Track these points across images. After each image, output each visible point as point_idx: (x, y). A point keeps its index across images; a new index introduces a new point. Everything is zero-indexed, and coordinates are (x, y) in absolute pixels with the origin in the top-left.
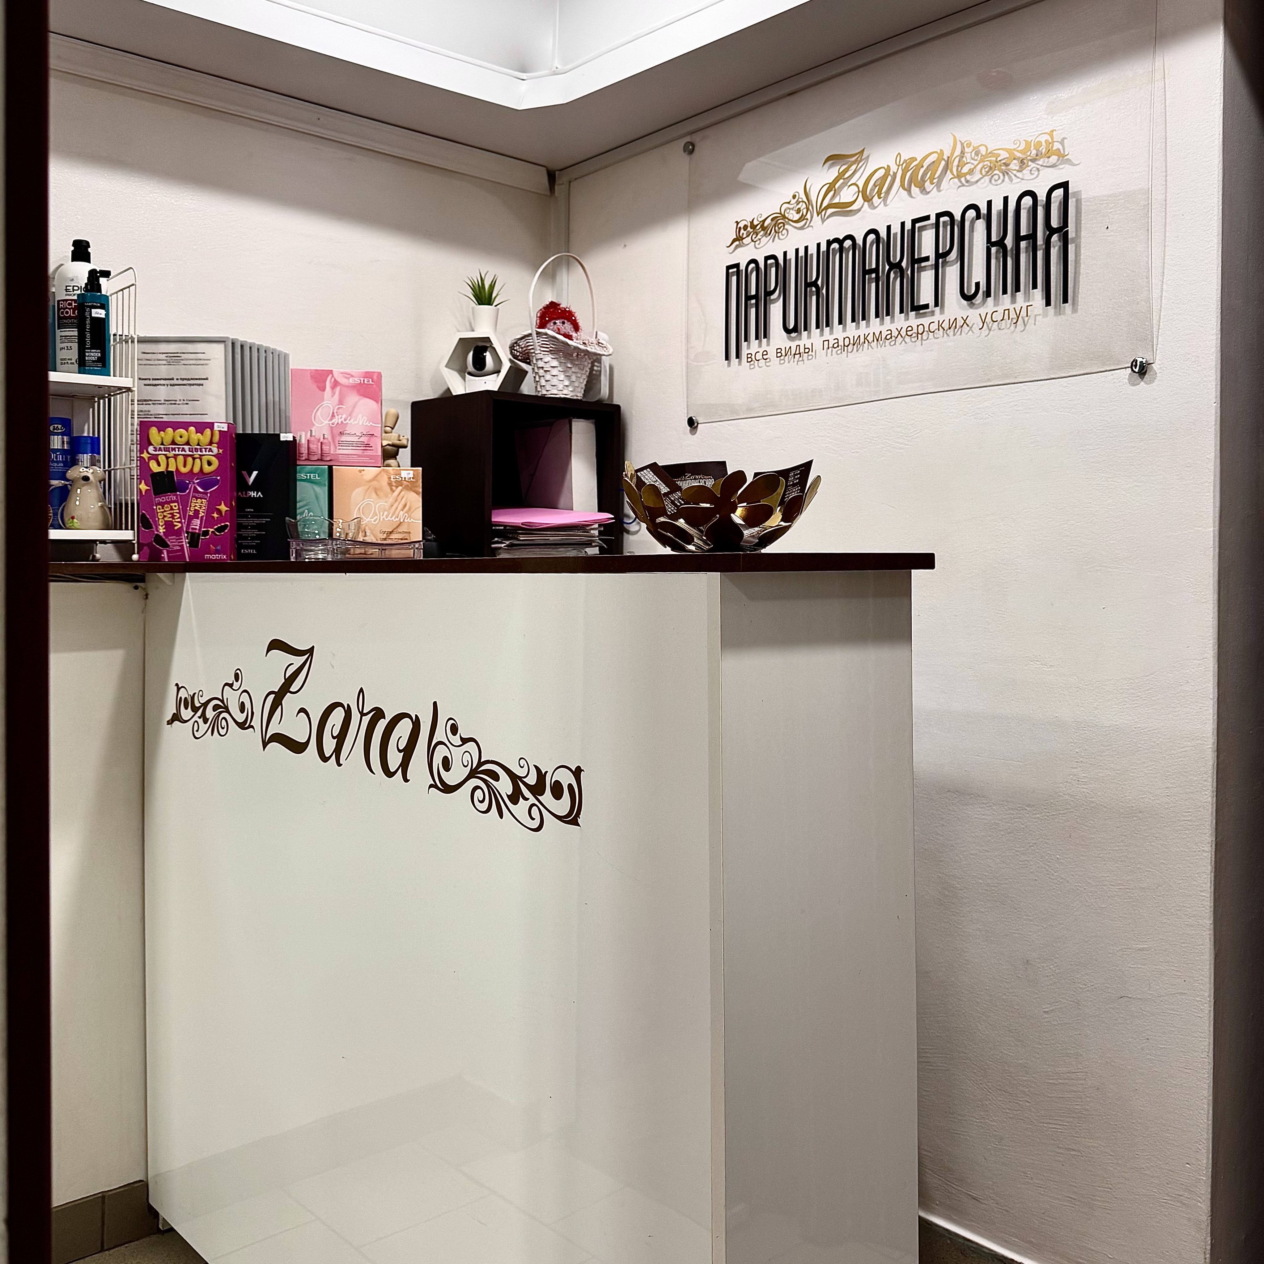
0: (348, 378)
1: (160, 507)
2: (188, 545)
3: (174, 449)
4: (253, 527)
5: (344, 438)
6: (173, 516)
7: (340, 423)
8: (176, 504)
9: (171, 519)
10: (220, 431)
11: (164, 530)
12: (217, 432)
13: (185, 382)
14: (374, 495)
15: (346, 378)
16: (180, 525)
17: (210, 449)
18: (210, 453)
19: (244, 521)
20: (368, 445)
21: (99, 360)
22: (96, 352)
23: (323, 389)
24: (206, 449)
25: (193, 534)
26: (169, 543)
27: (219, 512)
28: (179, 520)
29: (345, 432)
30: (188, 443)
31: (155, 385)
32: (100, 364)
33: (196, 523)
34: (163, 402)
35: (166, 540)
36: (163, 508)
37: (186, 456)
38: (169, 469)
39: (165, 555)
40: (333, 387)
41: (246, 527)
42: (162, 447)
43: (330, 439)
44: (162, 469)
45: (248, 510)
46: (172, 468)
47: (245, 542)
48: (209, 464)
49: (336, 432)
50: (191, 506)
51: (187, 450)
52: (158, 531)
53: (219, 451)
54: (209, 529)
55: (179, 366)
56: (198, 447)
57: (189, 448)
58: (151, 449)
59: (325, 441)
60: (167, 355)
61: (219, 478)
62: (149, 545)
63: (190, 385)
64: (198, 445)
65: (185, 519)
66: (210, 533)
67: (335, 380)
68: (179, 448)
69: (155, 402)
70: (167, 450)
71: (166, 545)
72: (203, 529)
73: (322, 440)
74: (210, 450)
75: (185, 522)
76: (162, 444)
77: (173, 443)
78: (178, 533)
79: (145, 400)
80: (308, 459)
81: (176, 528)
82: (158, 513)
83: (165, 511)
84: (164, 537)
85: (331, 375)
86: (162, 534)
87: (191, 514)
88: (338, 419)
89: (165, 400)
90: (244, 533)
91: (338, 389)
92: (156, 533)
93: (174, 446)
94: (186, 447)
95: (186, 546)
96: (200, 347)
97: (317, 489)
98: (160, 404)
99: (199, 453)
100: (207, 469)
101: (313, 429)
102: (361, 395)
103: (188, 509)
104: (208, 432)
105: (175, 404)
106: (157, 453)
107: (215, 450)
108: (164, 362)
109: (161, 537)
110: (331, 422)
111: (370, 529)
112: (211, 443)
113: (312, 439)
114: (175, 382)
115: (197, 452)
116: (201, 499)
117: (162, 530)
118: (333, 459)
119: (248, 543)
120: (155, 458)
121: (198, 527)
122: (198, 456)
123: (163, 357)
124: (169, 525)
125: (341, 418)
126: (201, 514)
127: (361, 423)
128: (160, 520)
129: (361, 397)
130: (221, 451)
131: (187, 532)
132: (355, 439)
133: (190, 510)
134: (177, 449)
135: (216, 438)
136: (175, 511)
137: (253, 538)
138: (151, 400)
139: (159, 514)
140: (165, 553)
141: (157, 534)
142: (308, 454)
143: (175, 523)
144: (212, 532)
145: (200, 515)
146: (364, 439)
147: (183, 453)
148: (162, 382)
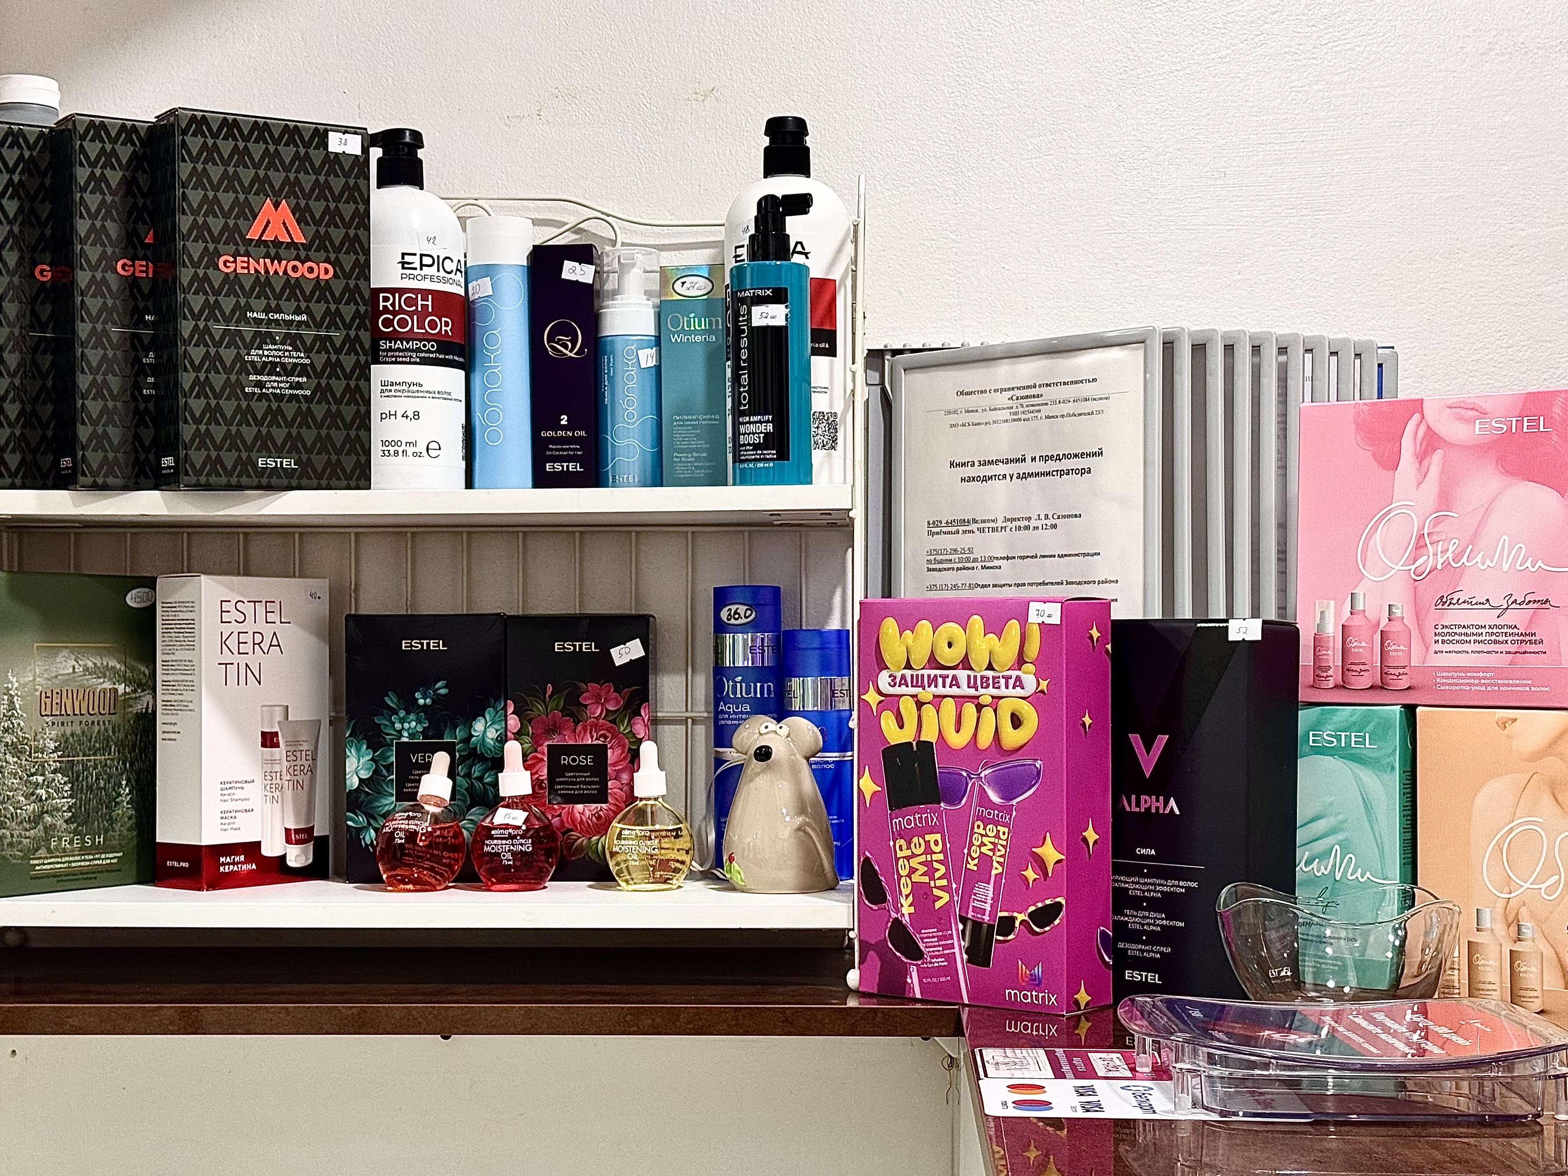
0: (1471, 421)
1: (902, 842)
2: (965, 957)
3: (933, 681)
4: (1154, 905)
5: (1453, 617)
6: (930, 872)
7: (1439, 567)
8: (938, 837)
9: (926, 879)
10: (1042, 625)
11: (912, 910)
12: (1036, 628)
13: (1051, 466)
14: (1546, 800)
15: (1461, 419)
16: (946, 897)
17: (1018, 679)
18: (1019, 691)
19: (1134, 886)
20: (1528, 638)
21: (769, 441)
22: (761, 422)
23: (1392, 463)
24: (1007, 678)
25: (977, 925)
26: (922, 946)
27: (1040, 863)
28: (944, 882)
29: (1456, 596)
30: (965, 664)
31: (986, 479)
32: (772, 453)
33: (985, 893)
34: (1000, 524)
35: (917, 938)
36: (909, 848)
37: (960, 700)
38: (923, 738)
39: (914, 979)
40: (1423, 456)
41: (1136, 903)
42: (908, 673)
43: (1409, 621)
44: (907, 735)
45: (1143, 851)
46: (929, 735)
47: (1134, 949)
48: (1016, 721)
49: (1430, 595)
50: (971, 844)
51: (963, 682)
52: (898, 911)
53: (1038, 684)
54: (1015, 914)
55: (1040, 422)
56: (990, 674)
57: (969, 677)
58: (884, 679)
59: (1396, 627)
60: (1011, 393)
61: (1038, 764)
62: (880, 948)
63: (1062, 473)
64: (990, 667)
65: (958, 884)
66: (1017, 924)
67: (1429, 428)
68: (944, 678)
69: (987, 526)
70: (918, 682)
71: (916, 954)
72: (1000, 914)
73: (1384, 621)
74: (1019, 681)
75: (957, 889)
76: (908, 666)
77: (933, 662)
78: (941, 919)
79: (963, 522)
80: (1342, 686)
81: (938, 905)
82: (897, 859)
83: (914, 855)
84: (911, 929)
85: (1416, 417)
86: (906, 920)
87: (972, 865)
88: (1435, 554)
89: (1006, 520)
90: (1134, 919)
91: (1437, 458)
92: (894, 915)
93: (933, 672)
94: (962, 675)
95: (961, 959)
96: (1085, 361)
97: (1369, 777)
98: (994, 530)
99: (992, 691)
100: (1012, 738)
101: (1359, 591)
102: (1508, 473)
103: (966, 851)
104: (1013, 627)
105: (1027, 528)
106: (897, 690)
107: (1030, 682)
108: (1005, 415)
109: (904, 927)
110: (1413, 567)
111: (1533, 916)
112: (1021, 661)
113: (1357, 620)
114: (1028, 467)
115: (988, 686)
116: (996, 823)
117: (907, 909)
118: (1414, 683)
119: (1143, 951)
120: (890, 702)
121: (988, 907)
122: (989, 700)
123: (1003, 399)
124: (923, 894)
125: (1444, 552)
126: (997, 870)
127: (1506, 567)
128: (903, 880)
129: (1508, 479)
130: (1044, 685)
131: (964, 920)
132: (1488, 618)
133: (969, 854)
134: (940, 680)
135: (1033, 648)
136: (935, 857)
137: (1154, 938)
138: (975, 521)
139: (901, 862)
140: (915, 975)
141: (896, 919)
142: (1345, 670)
143: (936, 892)
144: (1023, 922)
145: (994, 872)
146: (1515, 617)
147: (955, 691)
148: (1001, 469)
